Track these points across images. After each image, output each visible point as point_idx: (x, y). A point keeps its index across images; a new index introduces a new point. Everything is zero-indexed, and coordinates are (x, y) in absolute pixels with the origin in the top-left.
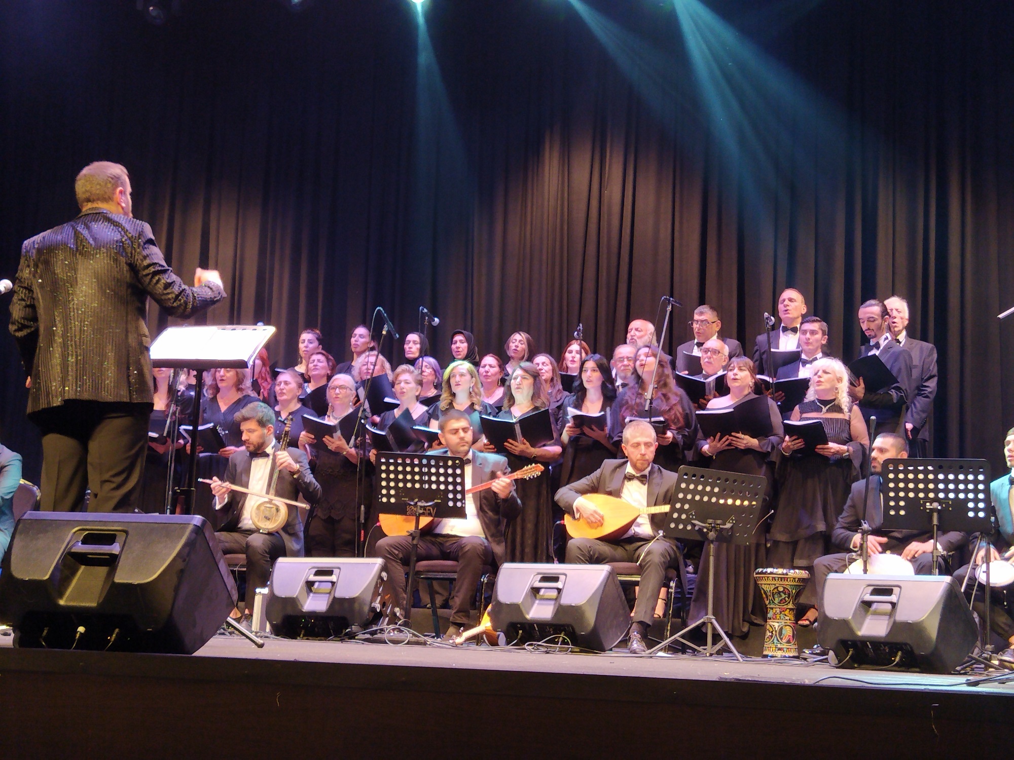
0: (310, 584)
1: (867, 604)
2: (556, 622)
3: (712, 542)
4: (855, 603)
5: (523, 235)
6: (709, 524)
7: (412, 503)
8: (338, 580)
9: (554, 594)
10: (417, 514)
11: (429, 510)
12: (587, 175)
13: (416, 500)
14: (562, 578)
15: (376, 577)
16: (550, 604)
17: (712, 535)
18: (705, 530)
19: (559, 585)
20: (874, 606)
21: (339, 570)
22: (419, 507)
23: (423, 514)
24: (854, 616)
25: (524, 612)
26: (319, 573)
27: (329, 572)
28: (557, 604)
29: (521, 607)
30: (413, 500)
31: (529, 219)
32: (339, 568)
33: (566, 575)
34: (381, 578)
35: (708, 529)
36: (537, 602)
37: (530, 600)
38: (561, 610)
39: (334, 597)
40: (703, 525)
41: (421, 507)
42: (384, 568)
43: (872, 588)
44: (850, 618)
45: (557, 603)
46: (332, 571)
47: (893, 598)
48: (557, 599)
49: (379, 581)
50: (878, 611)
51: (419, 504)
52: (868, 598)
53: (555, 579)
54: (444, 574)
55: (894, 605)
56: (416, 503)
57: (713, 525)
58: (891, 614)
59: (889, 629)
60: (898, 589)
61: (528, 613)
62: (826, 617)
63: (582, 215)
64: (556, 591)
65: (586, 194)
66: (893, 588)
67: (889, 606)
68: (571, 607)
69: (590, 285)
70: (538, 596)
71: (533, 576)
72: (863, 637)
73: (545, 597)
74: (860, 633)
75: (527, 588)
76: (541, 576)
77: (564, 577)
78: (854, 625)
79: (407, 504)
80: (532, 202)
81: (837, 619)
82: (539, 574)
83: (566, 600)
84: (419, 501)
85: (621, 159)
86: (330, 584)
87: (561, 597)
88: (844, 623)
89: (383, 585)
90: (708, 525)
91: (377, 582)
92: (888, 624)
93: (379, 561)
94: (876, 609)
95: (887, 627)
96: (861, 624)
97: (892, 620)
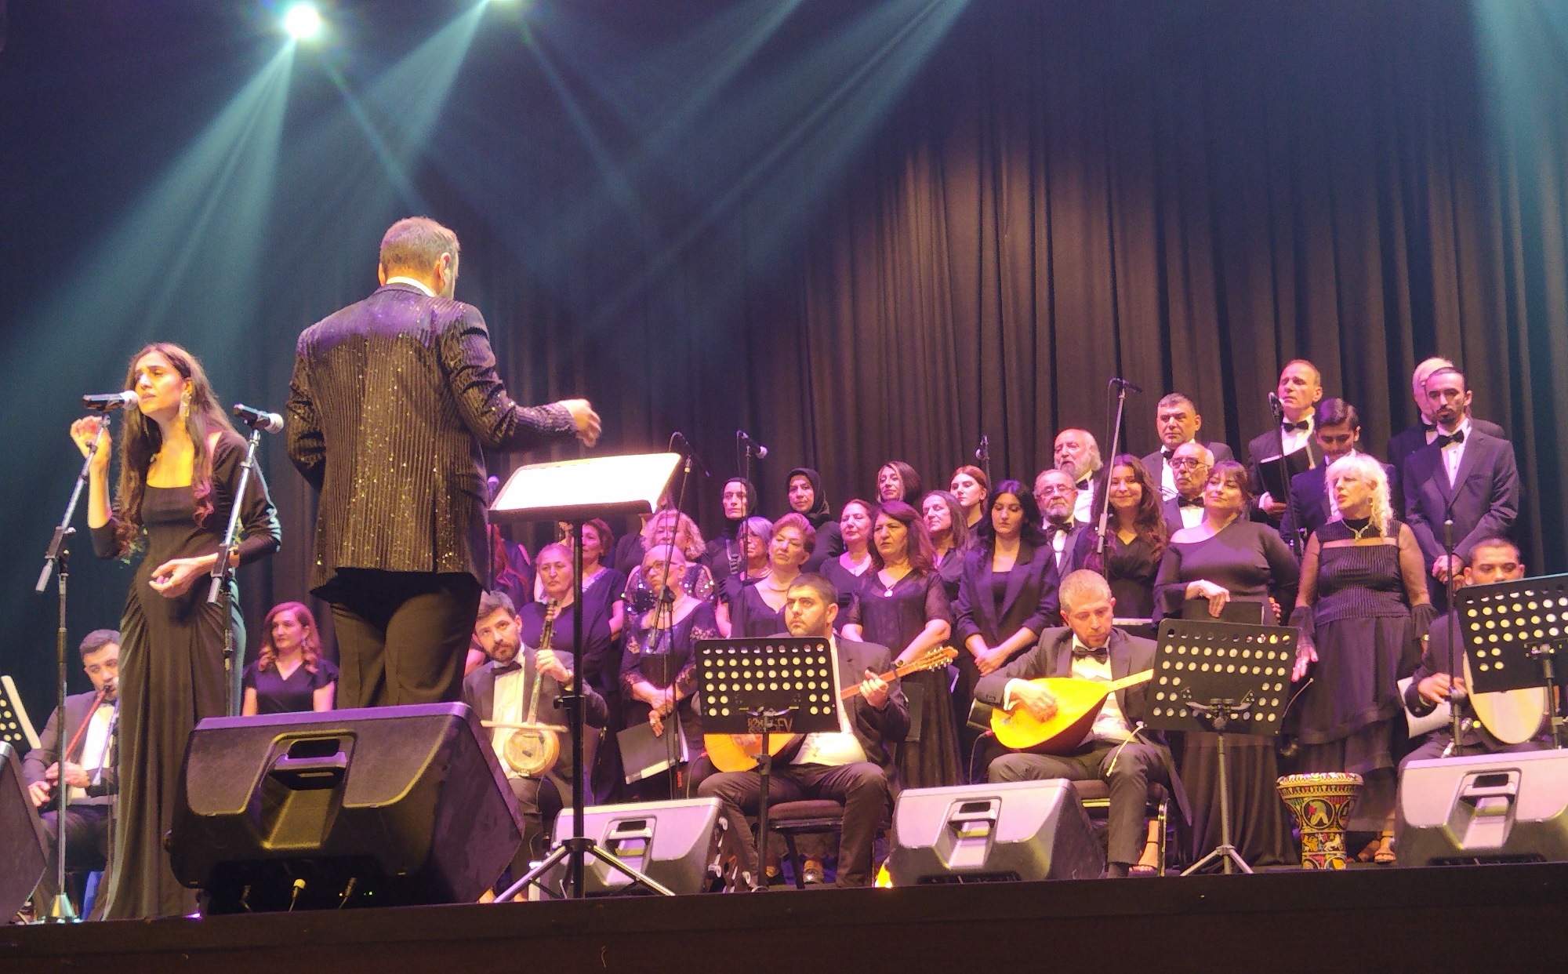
0: (612, 845)
1: (1469, 802)
2: (992, 870)
3: (1221, 732)
4: (1450, 801)
5: (883, 315)
6: (1214, 705)
7: (756, 714)
8: (654, 834)
9: (984, 829)
10: (765, 729)
11: (782, 722)
12: (975, 214)
13: (762, 708)
14: (994, 803)
15: (712, 825)
16: (980, 845)
17: (1219, 722)
18: (1209, 716)
19: (991, 814)
20: (1481, 803)
21: (653, 820)
22: (766, 719)
23: (773, 730)
24: (1450, 821)
25: (941, 858)
26: (625, 826)
27: (640, 824)
28: (991, 844)
29: (936, 852)
30: (756, 709)
31: (890, 288)
32: (655, 817)
33: (1000, 799)
34: (718, 826)
35: (1212, 714)
36: (959, 843)
37: (948, 841)
38: (998, 851)
39: (651, 861)
40: (1205, 707)
41: (770, 718)
42: (722, 812)
43: (1475, 776)
44: (1445, 824)
45: (991, 841)
46: (645, 822)
47: (1510, 788)
48: (989, 837)
49: (717, 831)
50: (1487, 810)
51: (767, 714)
52: (1471, 791)
53: (984, 806)
54: (810, 820)
55: (1512, 799)
56: (762, 713)
57: (1219, 707)
58: (1509, 813)
59: (1507, 835)
60: (1516, 774)
61: (947, 861)
62: (1407, 826)
63: (973, 275)
64: (987, 823)
65: (975, 242)
66: (1508, 773)
67: (1503, 803)
68: (1012, 846)
69: (992, 382)
70: (959, 833)
71: (949, 804)
72: (1467, 851)
73: (971, 835)
74: (1462, 846)
75: (942, 823)
76: (963, 803)
77: (998, 801)
78: (1452, 835)
79: (747, 716)
80: (894, 261)
81: (1424, 827)
82: (959, 800)
83: (1003, 836)
84: (766, 709)
85: (1026, 183)
86: (643, 842)
87: (995, 833)
88: (1437, 832)
89: (721, 839)
90: (1212, 707)
91: (713, 833)
92: (1505, 828)
93: (713, 802)
94: (1484, 808)
95: (1505, 833)
96: (1463, 832)
97: (1511, 821)
